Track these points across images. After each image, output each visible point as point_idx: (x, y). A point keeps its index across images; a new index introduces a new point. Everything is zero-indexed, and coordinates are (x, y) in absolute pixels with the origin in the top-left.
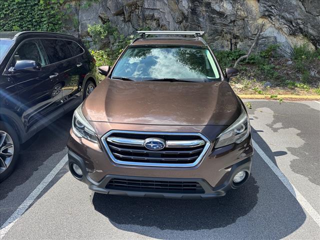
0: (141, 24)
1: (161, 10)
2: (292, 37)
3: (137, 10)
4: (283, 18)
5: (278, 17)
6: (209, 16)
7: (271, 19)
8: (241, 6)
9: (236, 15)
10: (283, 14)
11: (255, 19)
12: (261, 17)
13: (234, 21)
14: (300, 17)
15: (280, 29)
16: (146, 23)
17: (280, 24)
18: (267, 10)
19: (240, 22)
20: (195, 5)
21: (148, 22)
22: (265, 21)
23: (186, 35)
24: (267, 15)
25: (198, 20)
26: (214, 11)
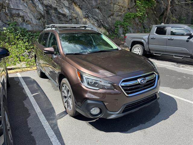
1: (24, 11)
2: (99, 28)
5: (92, 18)
6: (57, 16)
7: (89, 19)
8: (73, 11)
9: (71, 16)
11: (81, 19)
12: (84, 18)
13: (71, 19)
14: (101, 18)
16: (13, 19)
17: (94, 22)
18: (87, 14)
19: (74, 20)
20: (48, 9)
25: (51, 18)
26: (60, 13)
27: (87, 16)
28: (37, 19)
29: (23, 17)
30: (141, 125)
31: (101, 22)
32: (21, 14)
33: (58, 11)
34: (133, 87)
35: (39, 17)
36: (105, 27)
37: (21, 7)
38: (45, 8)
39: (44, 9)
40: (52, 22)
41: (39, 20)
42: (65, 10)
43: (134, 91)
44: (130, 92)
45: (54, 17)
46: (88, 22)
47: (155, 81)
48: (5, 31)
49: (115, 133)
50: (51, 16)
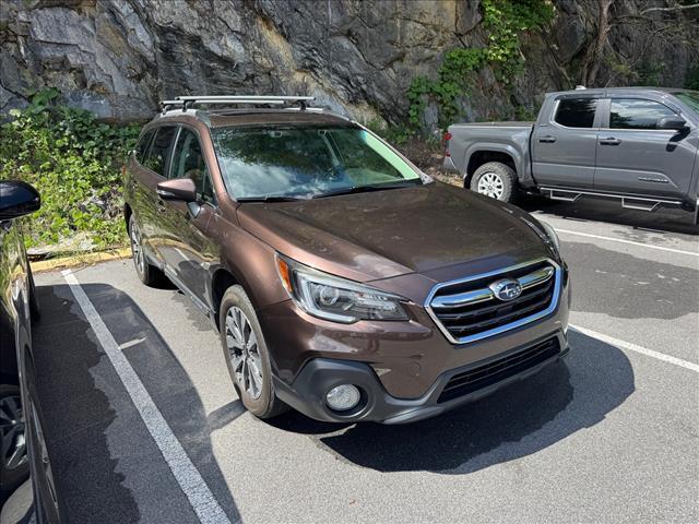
0: (30, 81)
1: (83, 48)
2: (353, 107)
5: (326, 70)
6: (202, 65)
7: (316, 74)
8: (259, 47)
9: (253, 64)
10: (334, 65)
11: (289, 74)
12: (297, 70)
13: (253, 77)
15: (332, 92)
16: (46, 79)
17: (333, 83)
18: (307, 58)
19: (264, 79)
20: (169, 41)
21: (51, 76)
22: (308, 78)
24: (310, 68)
25: (180, 72)
26: (211, 55)
27: (307, 63)
28: (131, 78)
29: (81, 71)
30: (505, 447)
31: (358, 84)
32: (73, 60)
33: (203, 47)
34: (475, 313)
35: (139, 70)
36: (374, 104)
37: (73, 36)
38: (157, 39)
39: (155, 43)
40: (185, 87)
41: (139, 80)
42: (229, 43)
43: (479, 325)
44: (463, 328)
45: (191, 69)
46: (313, 85)
47: (551, 290)
48: (16, 123)
49: (413, 473)
50: (179, 64)
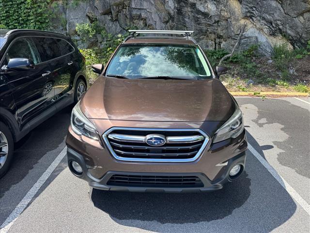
0: (129, 24)
1: (148, 10)
2: (272, 38)
3: (124, 10)
4: (264, 19)
5: (259, 18)
6: (194, 17)
7: (253, 20)
8: (225, 7)
9: (219, 16)
10: (264, 15)
11: (237, 20)
12: (243, 18)
13: (218, 21)
14: (279, 18)
15: (261, 30)
16: (133, 23)
17: (261, 25)
18: (249, 12)
19: (223, 23)
20: (181, 6)
21: (135, 22)
22: (247, 22)
23: (172, 34)
24: (249, 16)
25: (183, 20)
28: (164, 22)
29: (145, 20)
31: (277, 25)
32: (143, 15)
33: (196, 8)
36: (285, 35)
39: (175, 7)
40: (185, 26)
41: (167, 23)
42: (209, 6)
43: (134, 154)
44: (122, 152)
45: (189, 18)
